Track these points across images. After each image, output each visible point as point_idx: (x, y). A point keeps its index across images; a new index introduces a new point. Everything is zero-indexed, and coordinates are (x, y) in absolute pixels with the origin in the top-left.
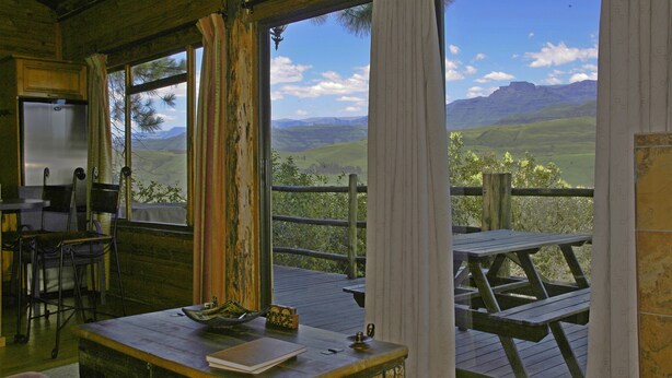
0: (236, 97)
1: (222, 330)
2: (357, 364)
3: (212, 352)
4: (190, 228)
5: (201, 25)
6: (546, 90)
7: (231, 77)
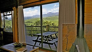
0: (18, 17)
1: (18, 46)
2: (33, 50)
3: (17, 50)
4: (13, 32)
5: (13, 8)
6: (53, 13)
7: (17, 15)
